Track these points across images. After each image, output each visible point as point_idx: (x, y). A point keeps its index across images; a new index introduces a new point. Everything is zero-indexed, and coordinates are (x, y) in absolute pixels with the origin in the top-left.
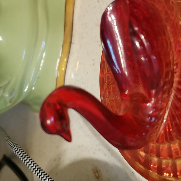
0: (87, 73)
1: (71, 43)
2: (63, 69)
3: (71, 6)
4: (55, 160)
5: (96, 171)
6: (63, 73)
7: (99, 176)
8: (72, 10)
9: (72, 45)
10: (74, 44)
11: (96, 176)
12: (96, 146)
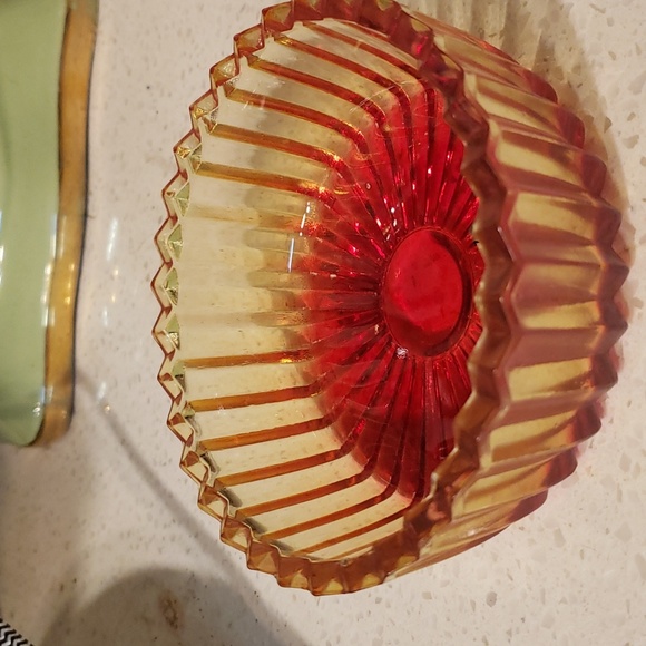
0: (133, 305)
1: (85, 215)
2: (69, 300)
3: (80, 103)
4: (62, 588)
5: (167, 603)
6: (68, 312)
7: (175, 618)
8: (82, 114)
9: (90, 223)
10: (92, 218)
11: (167, 618)
12: (165, 526)
